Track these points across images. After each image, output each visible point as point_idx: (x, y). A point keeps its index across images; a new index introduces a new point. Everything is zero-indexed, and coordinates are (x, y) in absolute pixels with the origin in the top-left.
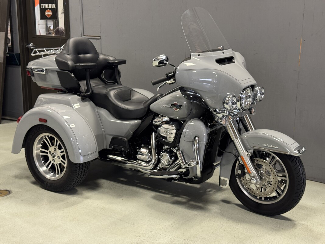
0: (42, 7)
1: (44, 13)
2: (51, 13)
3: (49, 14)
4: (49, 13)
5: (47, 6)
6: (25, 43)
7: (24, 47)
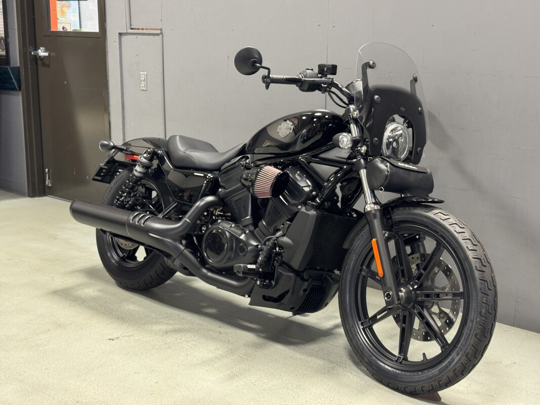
6: (31, 47)
7: (29, 55)
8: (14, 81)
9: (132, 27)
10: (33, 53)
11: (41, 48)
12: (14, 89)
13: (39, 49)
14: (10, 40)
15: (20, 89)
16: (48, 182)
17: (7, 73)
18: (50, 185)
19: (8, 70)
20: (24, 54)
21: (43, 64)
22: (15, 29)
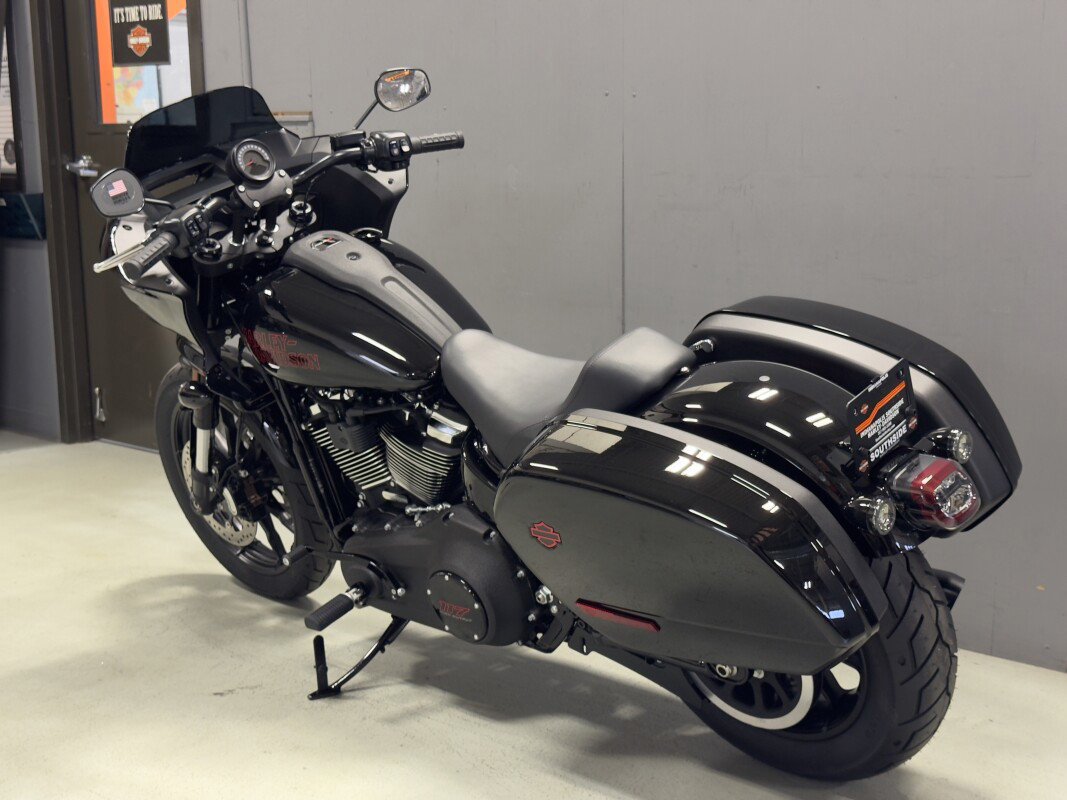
0: (117, 20)
1: (125, 41)
2: (146, 40)
3: (141, 45)
4: (140, 40)
5: (132, 13)
6: (65, 156)
7: (60, 170)
8: (33, 220)
10: (68, 168)
11: (85, 158)
12: (33, 237)
13: (81, 158)
14: (25, 144)
15: (44, 236)
16: (100, 414)
17: (19, 206)
18: (104, 419)
19: (21, 202)
20: (52, 169)
22: (33, 123)
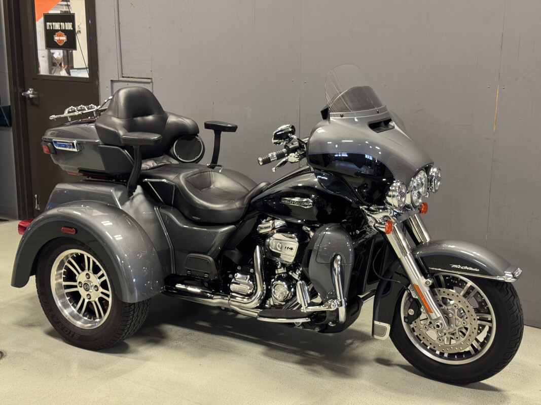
0: (48, 28)
1: (53, 38)
2: (64, 38)
3: (61, 40)
4: (61, 38)
5: (57, 26)
6: (20, 89)
7: (19, 95)
8: (6, 118)
9: (123, 76)
10: (23, 94)
11: (30, 89)
12: (6, 125)
13: (29, 90)
15: (11, 126)
16: (37, 207)
18: (39, 209)
20: (14, 94)
21: (32, 104)
22: (5, 73)
